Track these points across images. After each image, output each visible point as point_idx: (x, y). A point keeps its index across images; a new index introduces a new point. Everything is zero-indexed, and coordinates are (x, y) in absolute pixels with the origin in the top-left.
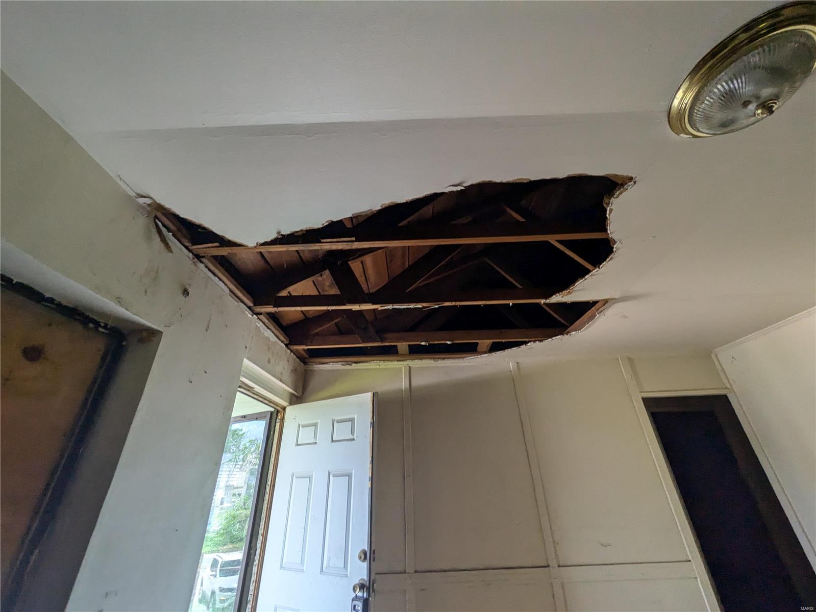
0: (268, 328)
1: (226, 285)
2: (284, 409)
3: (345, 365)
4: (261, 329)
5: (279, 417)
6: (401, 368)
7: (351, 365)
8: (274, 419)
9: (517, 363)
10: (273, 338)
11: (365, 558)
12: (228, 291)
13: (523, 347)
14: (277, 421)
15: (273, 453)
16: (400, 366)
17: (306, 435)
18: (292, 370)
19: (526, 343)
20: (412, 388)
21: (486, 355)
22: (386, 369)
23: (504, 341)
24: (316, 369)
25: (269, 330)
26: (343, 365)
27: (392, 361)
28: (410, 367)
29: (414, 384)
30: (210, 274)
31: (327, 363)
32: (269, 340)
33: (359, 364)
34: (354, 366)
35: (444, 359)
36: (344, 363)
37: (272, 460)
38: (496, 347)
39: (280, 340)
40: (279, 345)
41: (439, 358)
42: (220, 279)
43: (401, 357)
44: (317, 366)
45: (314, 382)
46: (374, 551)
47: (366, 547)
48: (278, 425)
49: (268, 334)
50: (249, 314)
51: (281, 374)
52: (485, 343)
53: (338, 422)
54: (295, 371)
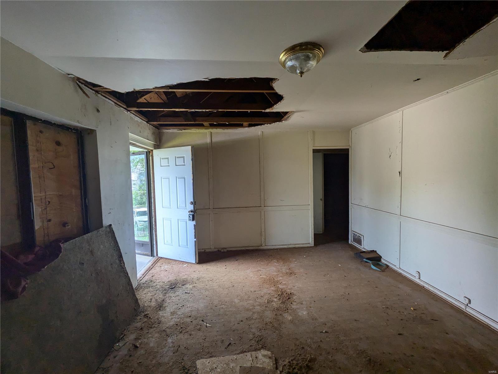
0: (136, 116)
1: (112, 101)
2: (152, 150)
3: (179, 130)
4: (133, 117)
5: (151, 154)
6: (207, 133)
7: (182, 130)
8: (149, 155)
9: (262, 132)
10: (140, 120)
11: (192, 204)
12: (113, 103)
13: (263, 126)
14: (150, 156)
15: (151, 169)
16: (206, 132)
17: (164, 163)
18: (152, 134)
19: (264, 124)
20: (212, 143)
21: (247, 128)
22: (199, 133)
23: (253, 123)
24: (164, 131)
25: (137, 117)
26: (178, 130)
27: (202, 129)
28: (211, 132)
29: (213, 140)
30: (104, 98)
31: (169, 129)
32: (138, 122)
33: (186, 130)
34: (183, 131)
35: (228, 129)
36: (178, 129)
37: (151, 172)
38: (250, 125)
39: (143, 120)
40: (144, 123)
41: (225, 129)
42: (109, 99)
43: (207, 128)
44: (164, 130)
45: (164, 138)
46: (195, 202)
47: (192, 201)
48: (151, 158)
49: (137, 119)
50: (125, 112)
51: (147, 136)
52: (245, 124)
53: (178, 158)
54: (154, 133)
